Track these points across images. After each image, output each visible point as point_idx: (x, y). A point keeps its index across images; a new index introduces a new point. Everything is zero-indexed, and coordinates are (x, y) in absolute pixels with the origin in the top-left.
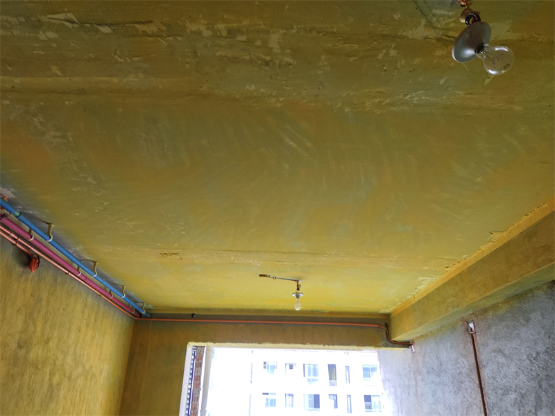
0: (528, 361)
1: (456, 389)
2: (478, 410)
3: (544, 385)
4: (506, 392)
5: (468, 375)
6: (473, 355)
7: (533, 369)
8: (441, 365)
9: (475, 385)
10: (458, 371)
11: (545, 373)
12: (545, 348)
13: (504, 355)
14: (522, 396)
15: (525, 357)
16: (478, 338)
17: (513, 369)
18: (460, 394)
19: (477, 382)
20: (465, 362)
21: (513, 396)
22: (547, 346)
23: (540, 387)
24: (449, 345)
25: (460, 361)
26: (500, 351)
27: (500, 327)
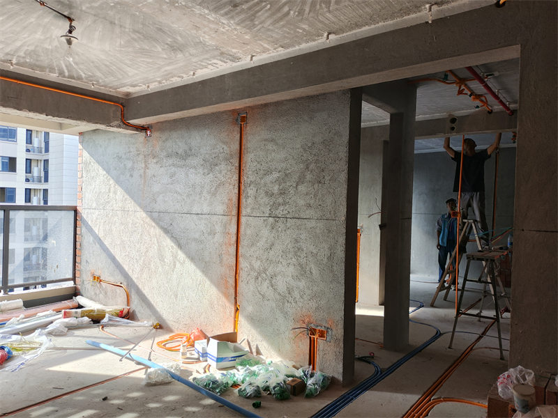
0: (302, 150)
1: (206, 171)
2: (231, 187)
3: (312, 166)
4: (268, 172)
5: (226, 159)
6: (238, 143)
7: (305, 155)
8: (190, 150)
9: (234, 167)
10: (214, 156)
11: (316, 158)
12: (322, 140)
13: (277, 144)
14: (286, 175)
15: (299, 146)
16: (248, 128)
17: (282, 155)
18: (211, 175)
19: (237, 165)
20: (225, 148)
21: (276, 175)
22: (325, 138)
23: (307, 168)
24: (207, 133)
25: (218, 147)
26: (272, 140)
27: (279, 121)
